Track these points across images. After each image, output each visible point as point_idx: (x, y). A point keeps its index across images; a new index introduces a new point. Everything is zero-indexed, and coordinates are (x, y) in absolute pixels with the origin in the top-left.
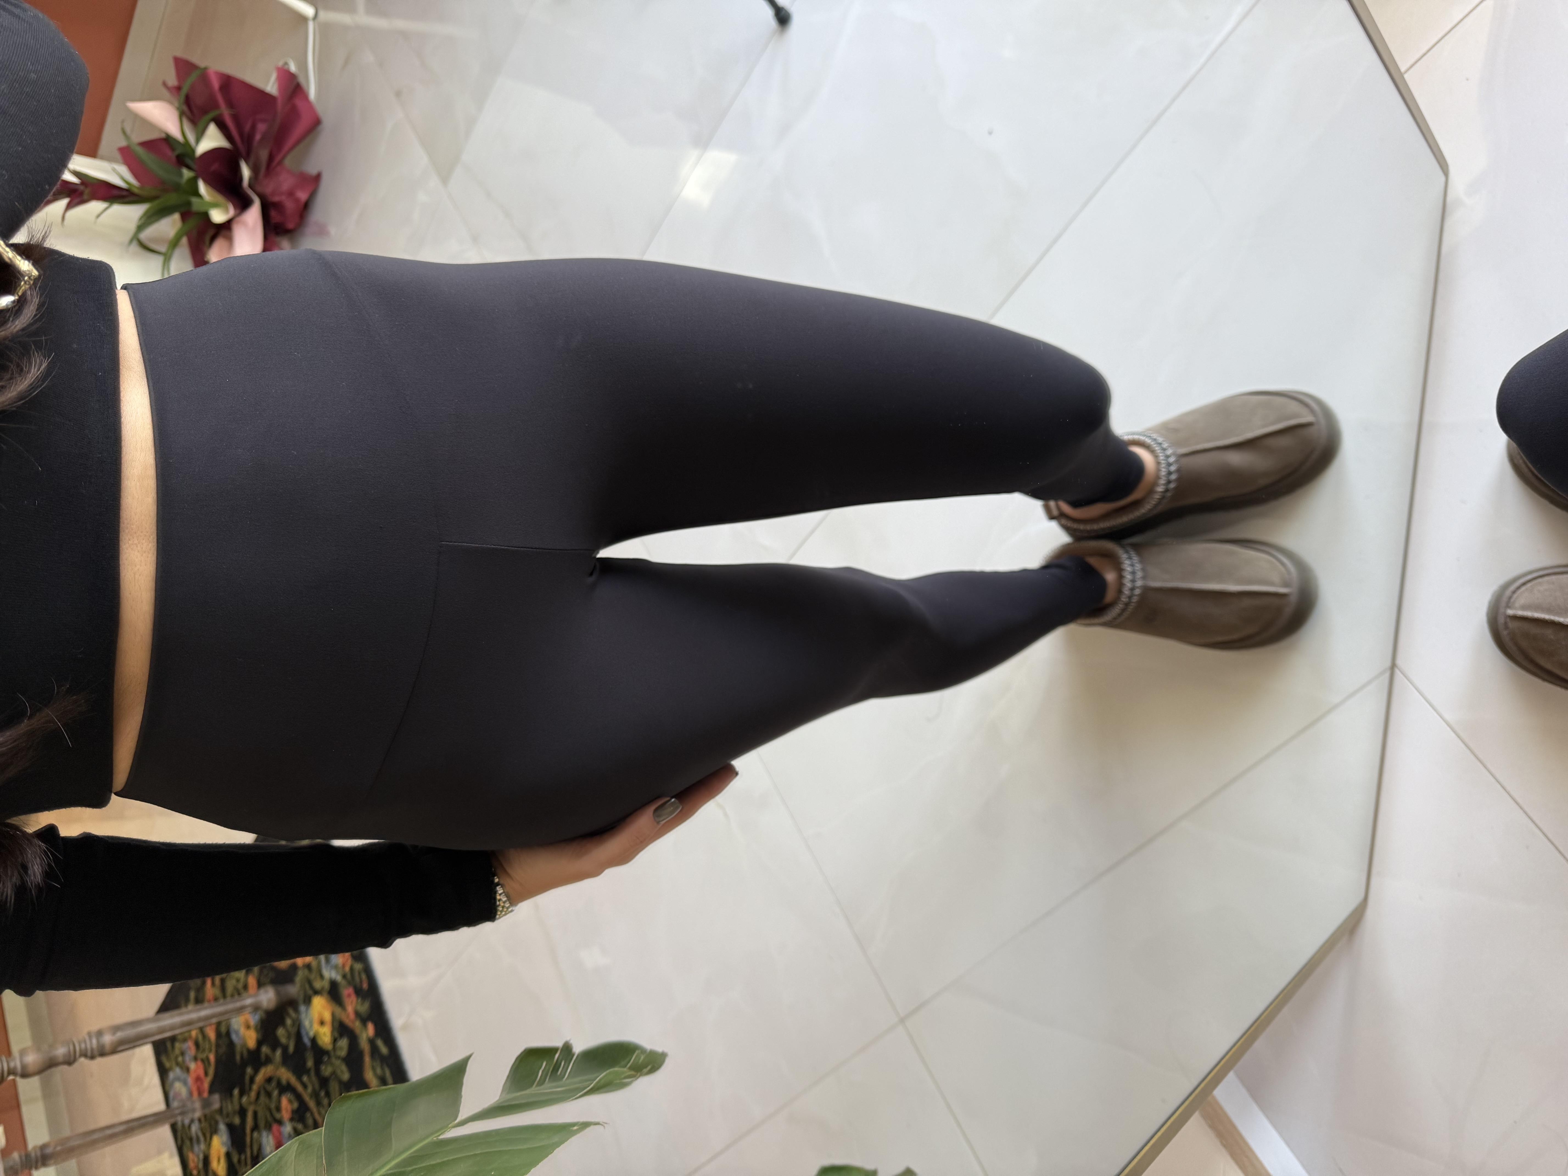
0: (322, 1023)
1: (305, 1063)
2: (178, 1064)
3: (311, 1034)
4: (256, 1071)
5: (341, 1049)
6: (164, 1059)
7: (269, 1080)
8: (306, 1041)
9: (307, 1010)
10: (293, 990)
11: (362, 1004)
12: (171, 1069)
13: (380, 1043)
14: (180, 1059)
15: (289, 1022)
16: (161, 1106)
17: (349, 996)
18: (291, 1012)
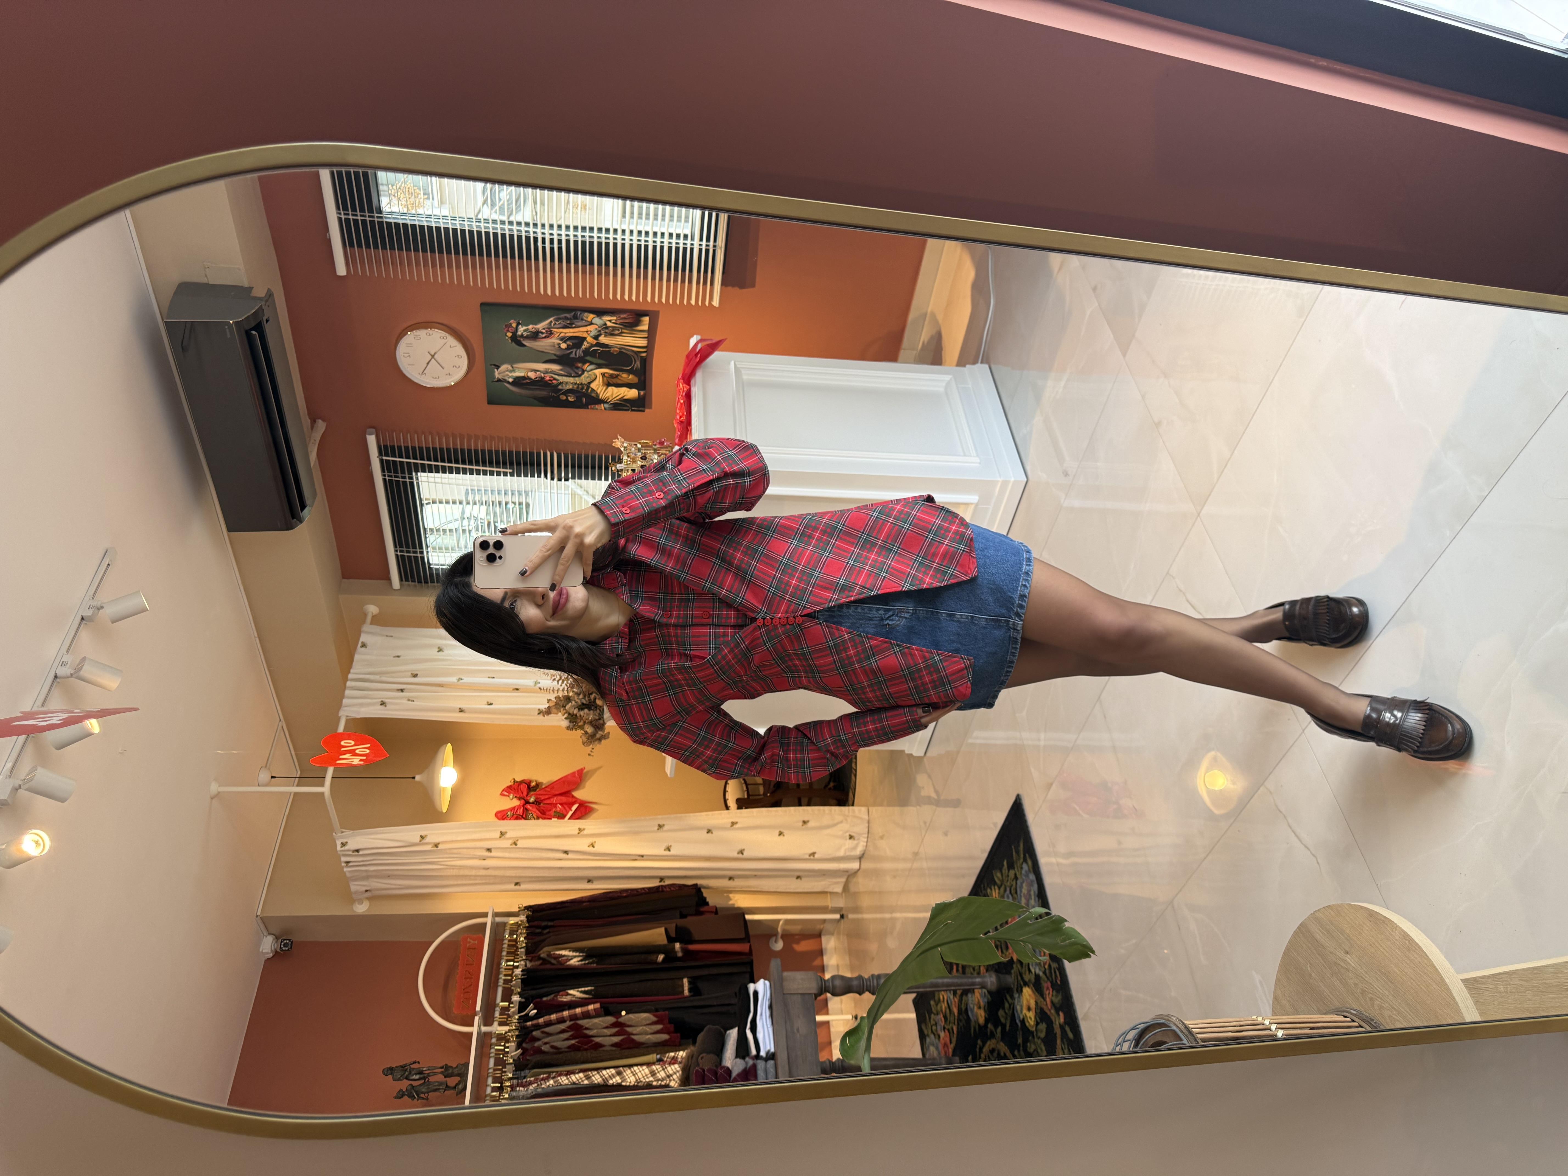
0: (1029, 1009)
1: (1017, 1041)
2: (932, 1032)
3: (1021, 1017)
4: (984, 1044)
5: (1042, 1031)
6: (924, 1027)
7: (992, 1051)
8: (1018, 1021)
9: (1019, 997)
10: (1010, 980)
11: (1056, 996)
12: (928, 1035)
13: (1067, 1028)
14: (934, 1028)
15: (1007, 1005)
16: (920, 1056)
17: (1048, 988)
18: (1008, 997)
